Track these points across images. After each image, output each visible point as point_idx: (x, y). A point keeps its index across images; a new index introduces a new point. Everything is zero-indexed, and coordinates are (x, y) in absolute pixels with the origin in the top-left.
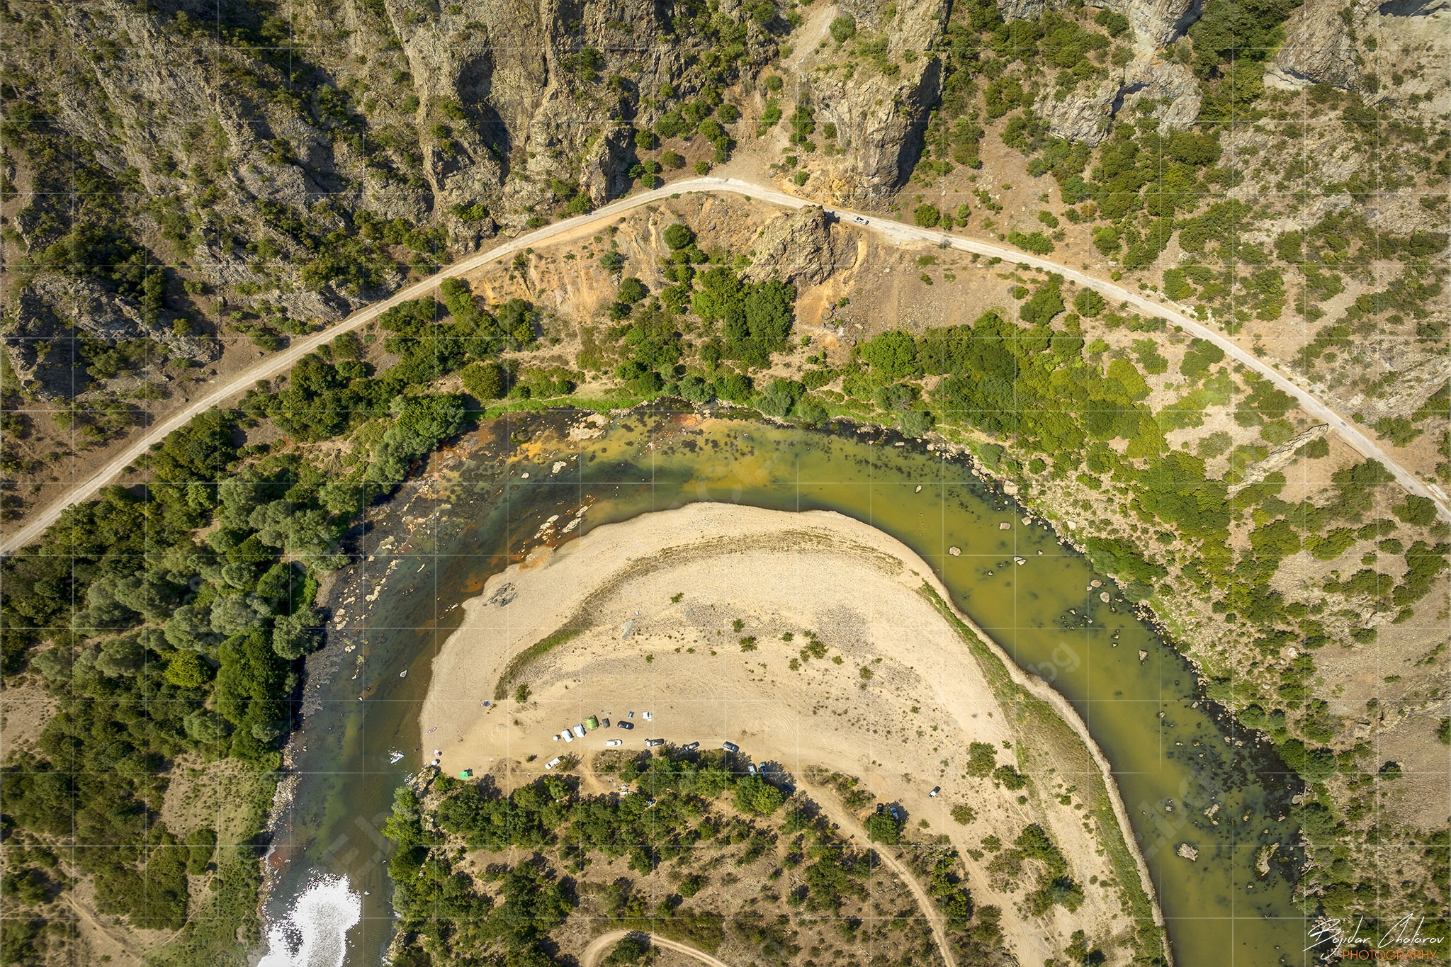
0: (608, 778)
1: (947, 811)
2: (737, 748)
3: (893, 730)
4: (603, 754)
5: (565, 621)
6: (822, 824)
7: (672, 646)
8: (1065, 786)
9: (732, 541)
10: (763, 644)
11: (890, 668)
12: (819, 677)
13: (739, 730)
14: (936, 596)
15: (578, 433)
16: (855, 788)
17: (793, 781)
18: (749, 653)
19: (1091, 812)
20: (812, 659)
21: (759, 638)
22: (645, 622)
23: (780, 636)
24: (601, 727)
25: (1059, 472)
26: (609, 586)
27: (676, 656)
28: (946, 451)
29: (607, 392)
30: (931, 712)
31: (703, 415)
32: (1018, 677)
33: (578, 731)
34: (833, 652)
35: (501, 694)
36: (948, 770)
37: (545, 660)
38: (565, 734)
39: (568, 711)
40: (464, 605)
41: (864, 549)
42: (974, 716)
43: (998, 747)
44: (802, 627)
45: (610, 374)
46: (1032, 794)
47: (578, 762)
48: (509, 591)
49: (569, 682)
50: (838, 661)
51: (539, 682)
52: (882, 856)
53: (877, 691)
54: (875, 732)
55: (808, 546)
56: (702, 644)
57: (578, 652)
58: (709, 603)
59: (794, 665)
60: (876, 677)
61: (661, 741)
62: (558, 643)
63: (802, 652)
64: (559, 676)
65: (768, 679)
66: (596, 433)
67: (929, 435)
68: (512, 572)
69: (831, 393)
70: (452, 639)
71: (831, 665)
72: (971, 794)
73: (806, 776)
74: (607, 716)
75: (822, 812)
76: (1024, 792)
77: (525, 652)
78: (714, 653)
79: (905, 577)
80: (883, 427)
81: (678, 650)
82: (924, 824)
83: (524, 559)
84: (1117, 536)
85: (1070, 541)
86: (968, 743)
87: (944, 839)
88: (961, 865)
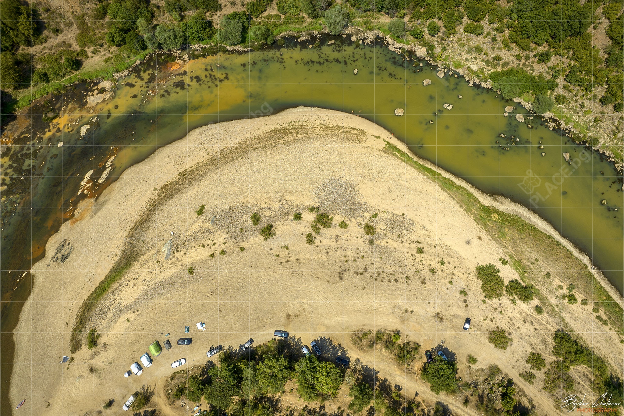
0: (181, 402)
1: (485, 339)
2: (287, 334)
3: (410, 274)
4: (172, 379)
5: (117, 259)
6: (385, 388)
7: (206, 253)
8: (565, 287)
9: (231, 151)
10: (280, 228)
11: (386, 220)
12: (333, 244)
13: (282, 315)
14: (399, 151)
15: (93, 99)
16: (400, 342)
17: (345, 352)
18: (271, 240)
19: (596, 304)
20: (323, 230)
21: (275, 225)
22: (181, 239)
23: (291, 218)
24: (165, 351)
26: (145, 217)
27: (212, 262)
28: (366, 39)
29: (106, 61)
30: (433, 249)
31: (183, 60)
32: (486, 201)
33: (144, 361)
34: (337, 219)
35: (76, 346)
36: (469, 299)
37: (106, 300)
38: (134, 368)
39: (133, 343)
40: (32, 271)
41: (333, 128)
42: (468, 242)
43: (498, 265)
44: (306, 204)
45: (106, 46)
46: (543, 300)
47: (152, 393)
48: (66, 247)
49: (130, 315)
50: (343, 225)
51: (104, 322)
52: (450, 406)
53: (383, 242)
54: (396, 281)
55: (290, 138)
56: (231, 244)
57: (131, 284)
58: (227, 207)
59: (310, 240)
60: (378, 231)
61: (220, 348)
62: (114, 281)
63: (313, 226)
64: (120, 311)
65: (293, 259)
66: (107, 96)
67: (349, 30)
68: (65, 228)
69: (270, 17)
70: (27, 306)
71: (339, 230)
72: (498, 316)
73: (354, 344)
74: (168, 337)
75: (381, 376)
76: (535, 302)
77: (89, 298)
78: (242, 249)
79: (371, 142)
80: (316, 33)
81: (212, 256)
82: (472, 359)
83: (73, 215)
85: (477, 81)
86: (473, 269)
87: (494, 370)
88: (522, 391)
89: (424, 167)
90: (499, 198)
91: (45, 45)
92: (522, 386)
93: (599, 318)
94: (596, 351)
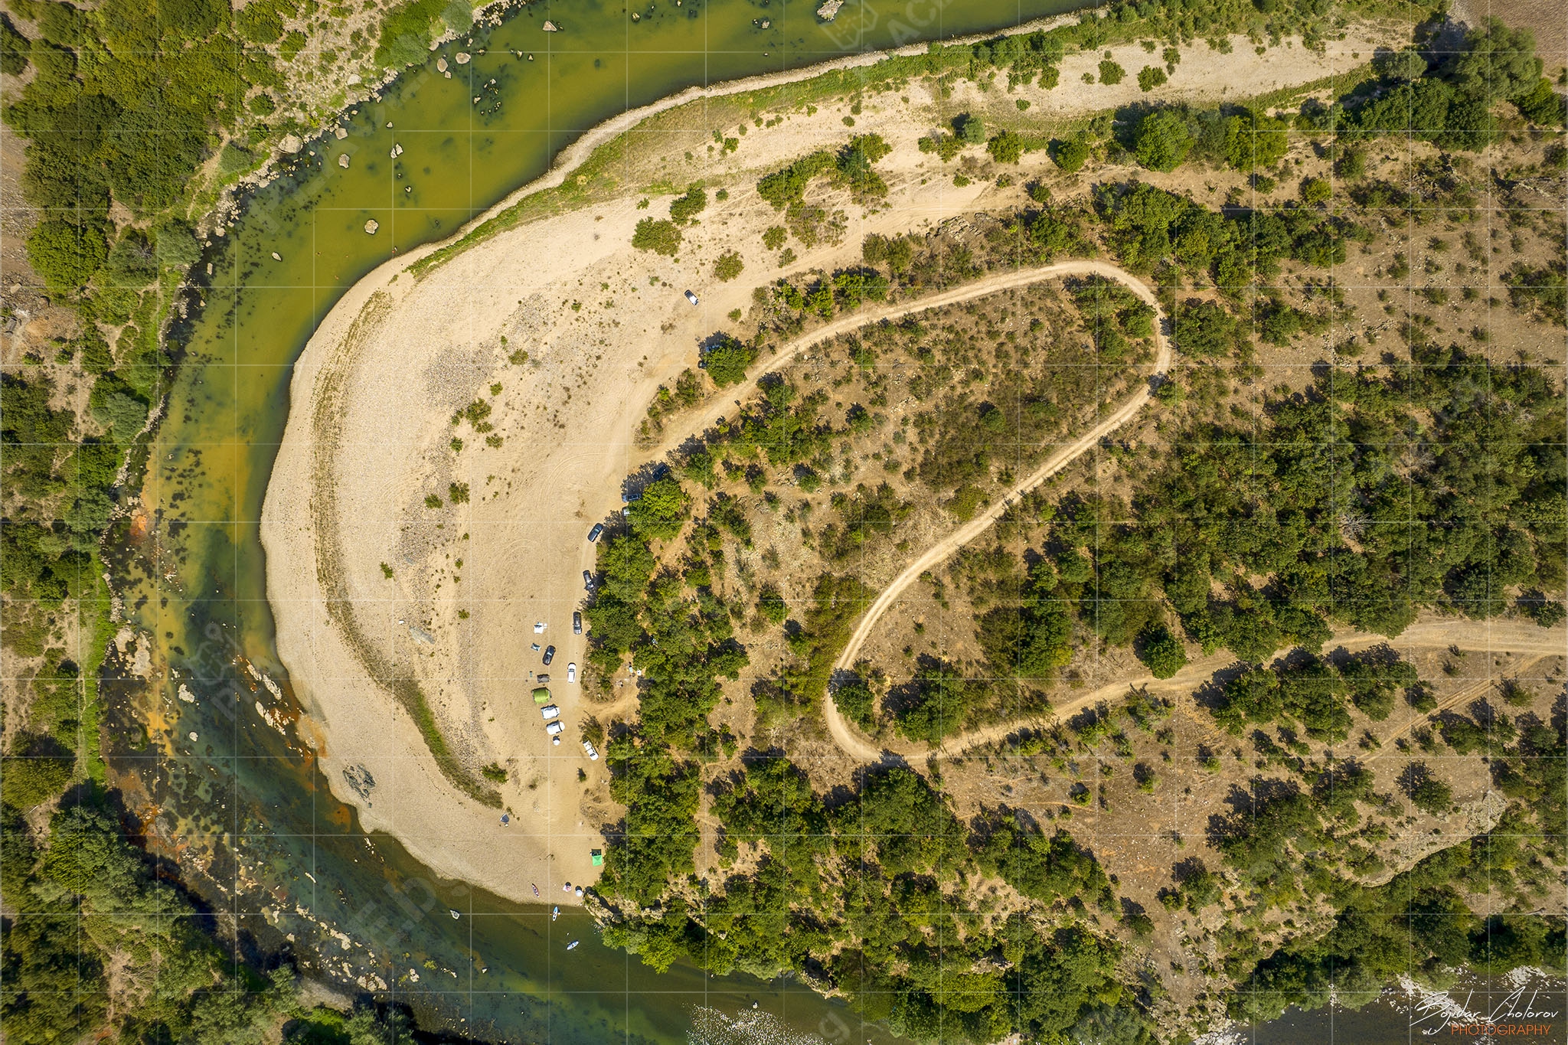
0: (617, 687)
1: (720, 285)
2: (598, 526)
3: (599, 336)
4: (587, 688)
5: (403, 710)
6: (713, 437)
7: (449, 586)
8: (713, 144)
9: (319, 495)
10: (461, 475)
11: (516, 328)
12: (515, 414)
13: (574, 521)
14: (429, 259)
15: (140, 665)
16: (673, 392)
17: (653, 465)
18: (471, 494)
19: (752, 116)
20: (490, 419)
21: (452, 480)
22: (415, 614)
23: (454, 453)
24: (548, 685)
25: (278, 81)
26: (361, 651)
27: (464, 583)
28: (229, 214)
29: (83, 623)
30: (582, 288)
31: (134, 506)
32: (555, 179)
33: (549, 714)
34: (484, 393)
35: (495, 800)
36: (663, 279)
37: (452, 741)
38: (553, 731)
39: (523, 722)
40: (368, 830)
41: (351, 335)
42: (597, 237)
43: (643, 215)
44: (445, 425)
45: (56, 615)
46: (714, 182)
47: (593, 719)
48: (354, 773)
49: (485, 716)
50: (496, 389)
51: (481, 752)
52: (769, 371)
53: (543, 348)
54: (598, 358)
55: (337, 403)
56: (451, 549)
57: (445, 701)
58: (399, 533)
59: (495, 442)
60: (525, 347)
61: (577, 616)
62: (431, 723)
63: (479, 430)
64: (477, 726)
65: (509, 476)
66: (144, 642)
67: (202, 231)
68: (327, 766)
69: (121, 344)
70: (413, 850)
71: (500, 398)
72: (701, 254)
73: (648, 448)
74: (535, 676)
75: (699, 435)
76: (711, 193)
77: (440, 764)
78: (466, 536)
79: (396, 292)
80: (183, 285)
81: (457, 579)
82: (735, 315)
83: (312, 750)
84: (378, 26)
85: (378, 86)
86: (632, 250)
87: (759, 294)
88: (799, 276)
89: (467, 238)
90: (561, 157)
91: (10, 709)
92: (793, 272)
93: (770, 124)
94: (804, 153)
